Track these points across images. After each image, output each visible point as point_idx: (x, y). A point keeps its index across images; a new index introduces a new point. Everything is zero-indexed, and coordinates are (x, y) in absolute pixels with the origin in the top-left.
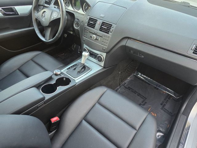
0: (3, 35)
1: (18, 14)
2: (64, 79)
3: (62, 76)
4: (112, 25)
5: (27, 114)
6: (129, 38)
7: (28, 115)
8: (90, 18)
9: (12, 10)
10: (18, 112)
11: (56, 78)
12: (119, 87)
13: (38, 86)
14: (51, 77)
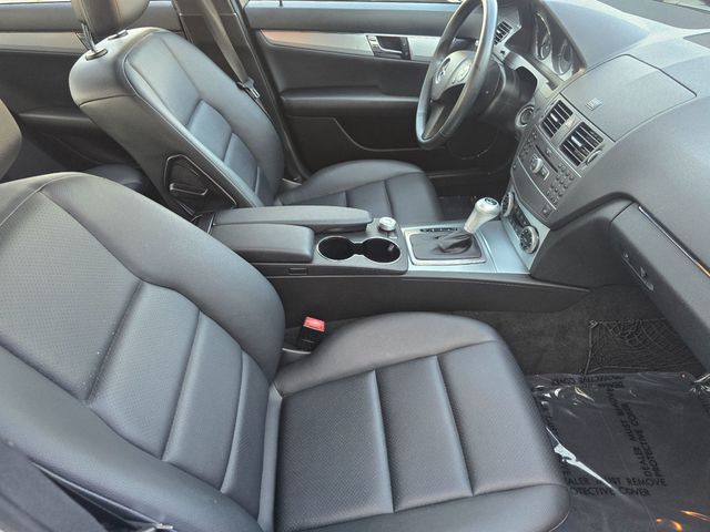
0: (353, 102)
1: (409, 57)
2: (391, 249)
3: (392, 239)
4: (601, 140)
5: (264, 271)
6: (632, 200)
7: (265, 275)
8: (560, 102)
9: (397, 44)
10: (249, 256)
11: (374, 234)
12: (576, 377)
13: (318, 231)
14: (365, 225)
